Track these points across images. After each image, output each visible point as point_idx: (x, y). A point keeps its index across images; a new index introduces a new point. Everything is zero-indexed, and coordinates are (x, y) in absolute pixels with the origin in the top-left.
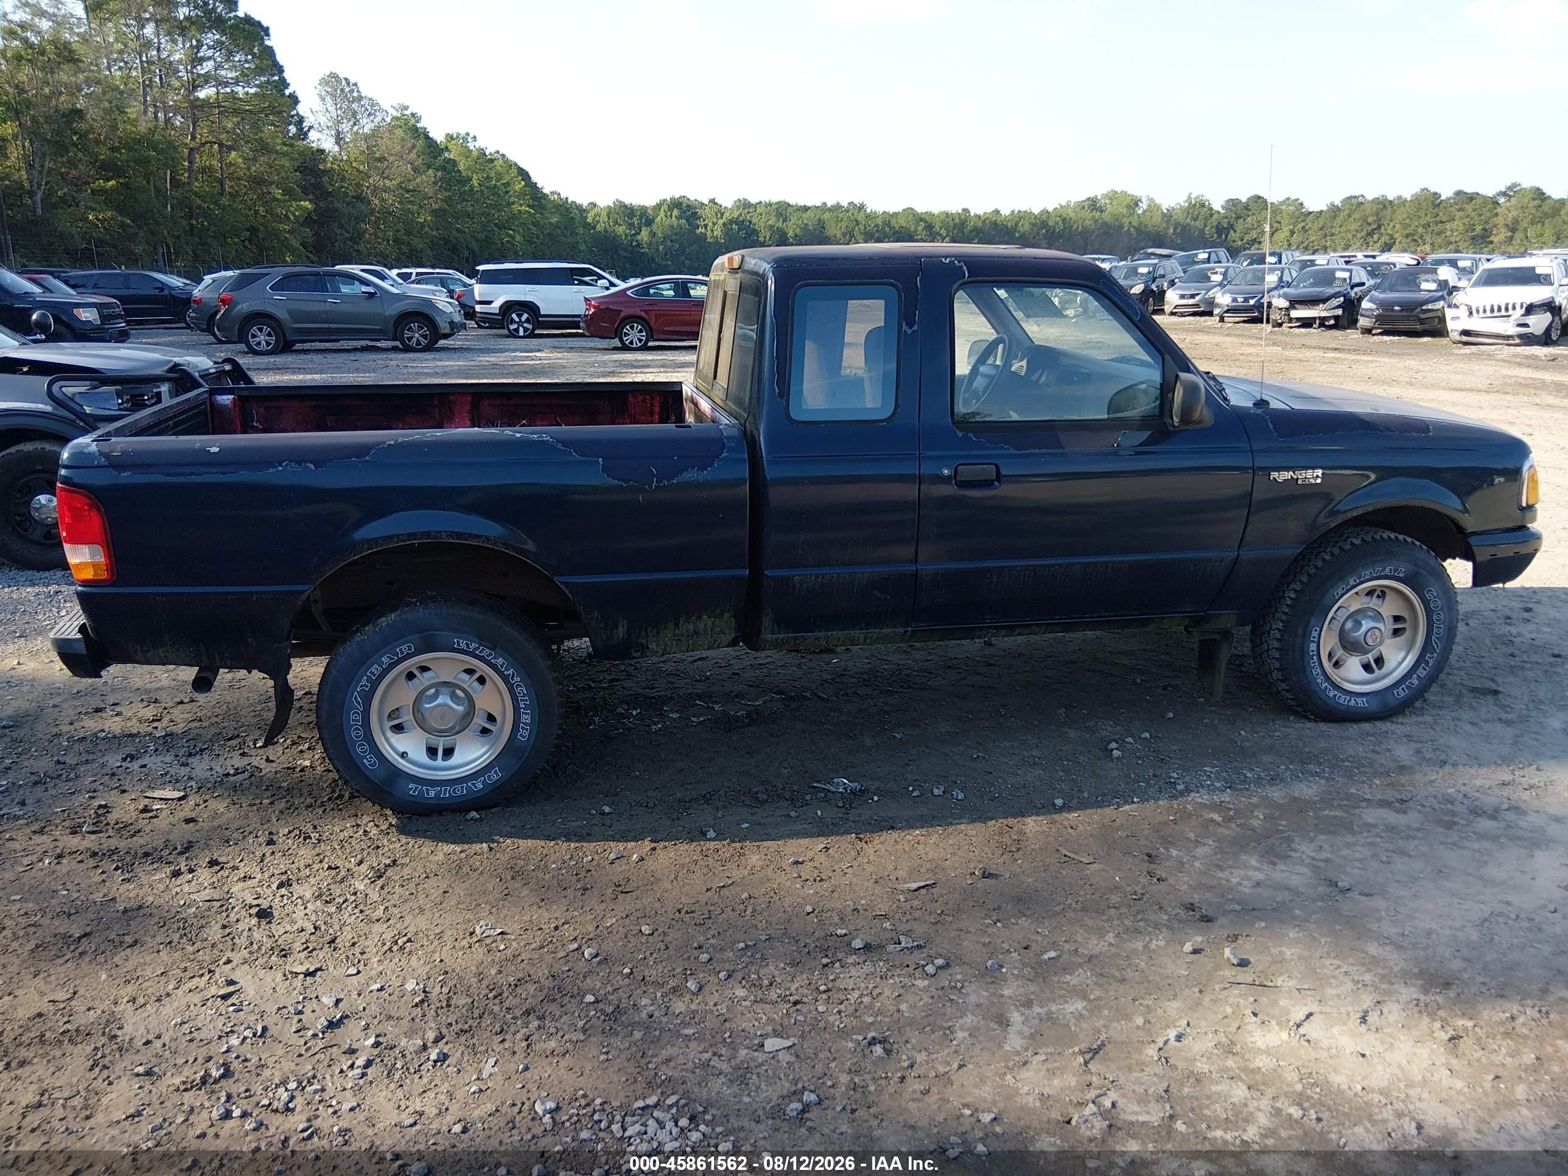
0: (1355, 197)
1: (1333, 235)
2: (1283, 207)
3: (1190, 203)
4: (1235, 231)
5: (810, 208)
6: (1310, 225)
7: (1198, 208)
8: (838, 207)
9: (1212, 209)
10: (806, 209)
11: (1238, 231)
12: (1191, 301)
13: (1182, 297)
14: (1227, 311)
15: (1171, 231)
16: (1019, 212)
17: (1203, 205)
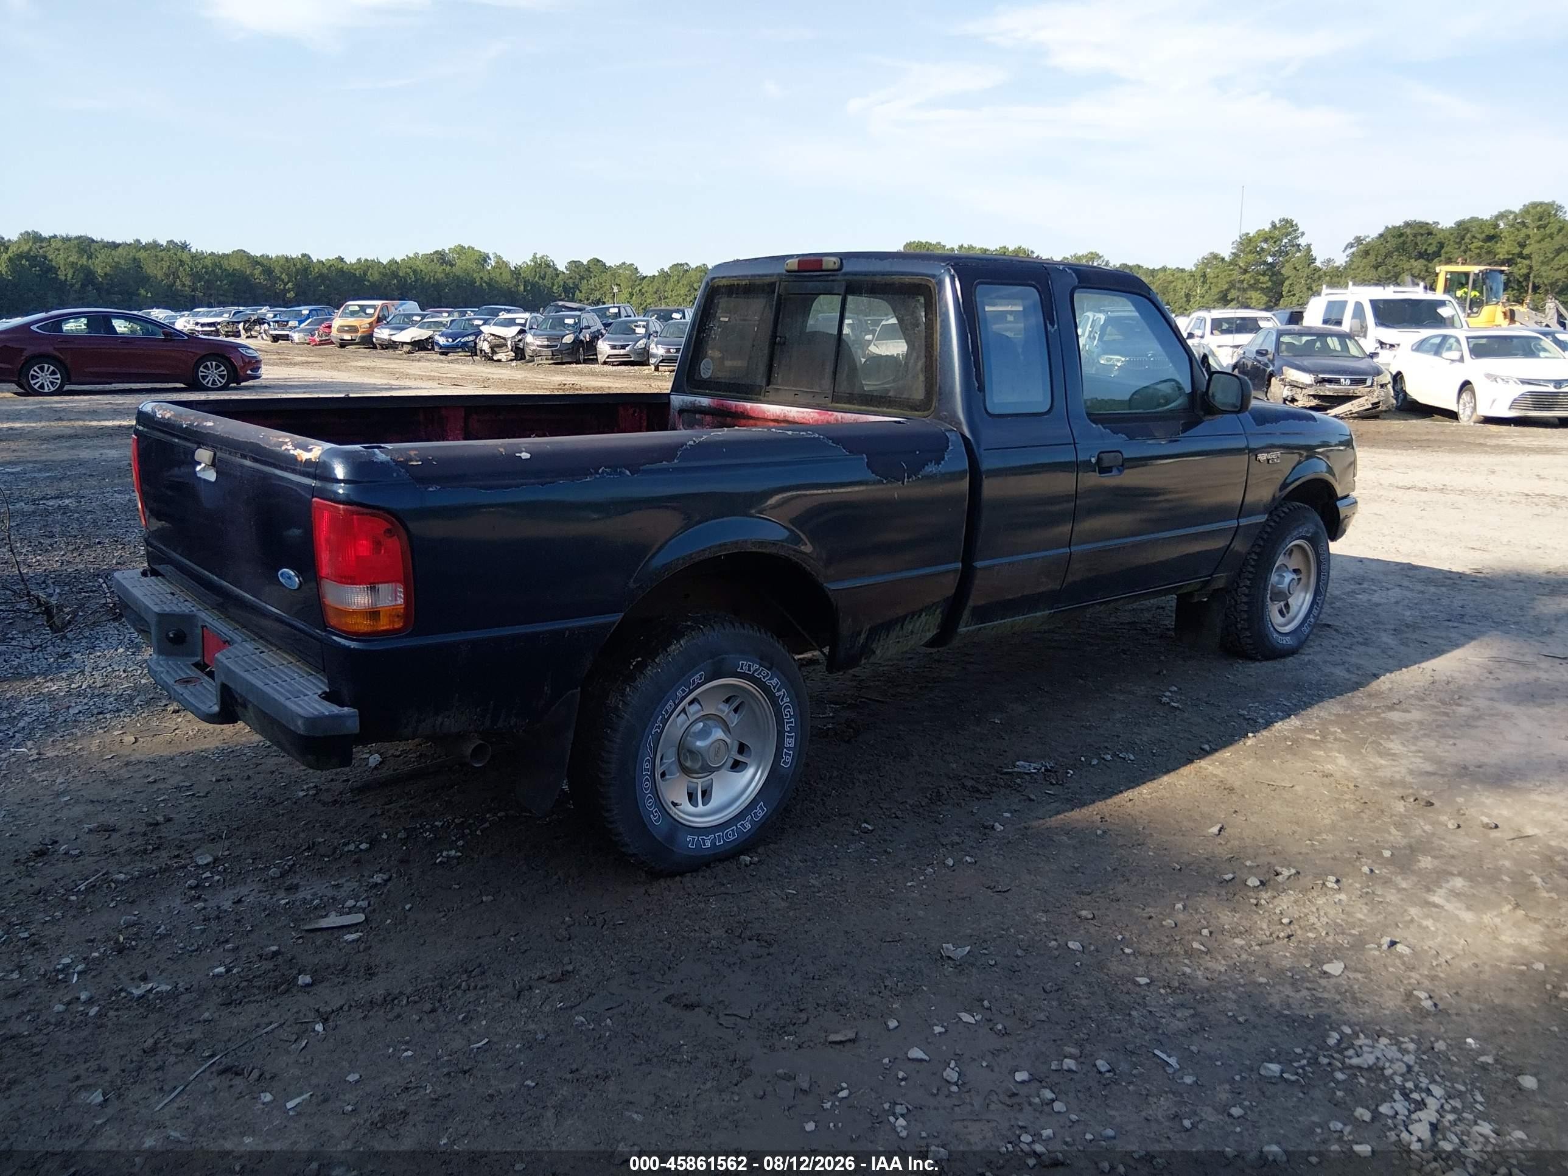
0: (681, 265)
1: (666, 298)
2: (621, 271)
3: (536, 263)
4: (581, 292)
5: (119, 245)
6: (646, 288)
7: (543, 267)
8: (155, 245)
9: (556, 270)
10: (115, 246)
11: (583, 291)
12: (622, 352)
13: (613, 347)
14: (661, 361)
15: (522, 288)
16: (366, 260)
17: (548, 266)
